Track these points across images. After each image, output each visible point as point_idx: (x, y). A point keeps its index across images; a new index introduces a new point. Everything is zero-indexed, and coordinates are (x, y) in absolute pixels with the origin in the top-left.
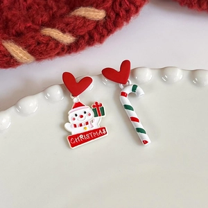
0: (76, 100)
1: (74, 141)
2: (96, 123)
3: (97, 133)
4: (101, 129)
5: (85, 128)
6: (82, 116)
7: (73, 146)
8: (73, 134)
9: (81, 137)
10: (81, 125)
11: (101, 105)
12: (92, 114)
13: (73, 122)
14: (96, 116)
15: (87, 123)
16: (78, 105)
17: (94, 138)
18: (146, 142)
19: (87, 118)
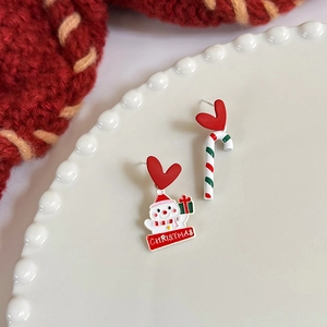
0: (159, 192)
1: (155, 242)
2: (182, 221)
3: (183, 234)
4: (188, 229)
5: (168, 227)
6: (165, 213)
7: (152, 248)
8: (154, 233)
9: (163, 237)
10: (164, 223)
11: (189, 199)
12: (178, 209)
13: (153, 219)
14: (182, 212)
15: (171, 221)
16: (162, 198)
17: (178, 240)
18: (208, 196)
19: (171, 215)
